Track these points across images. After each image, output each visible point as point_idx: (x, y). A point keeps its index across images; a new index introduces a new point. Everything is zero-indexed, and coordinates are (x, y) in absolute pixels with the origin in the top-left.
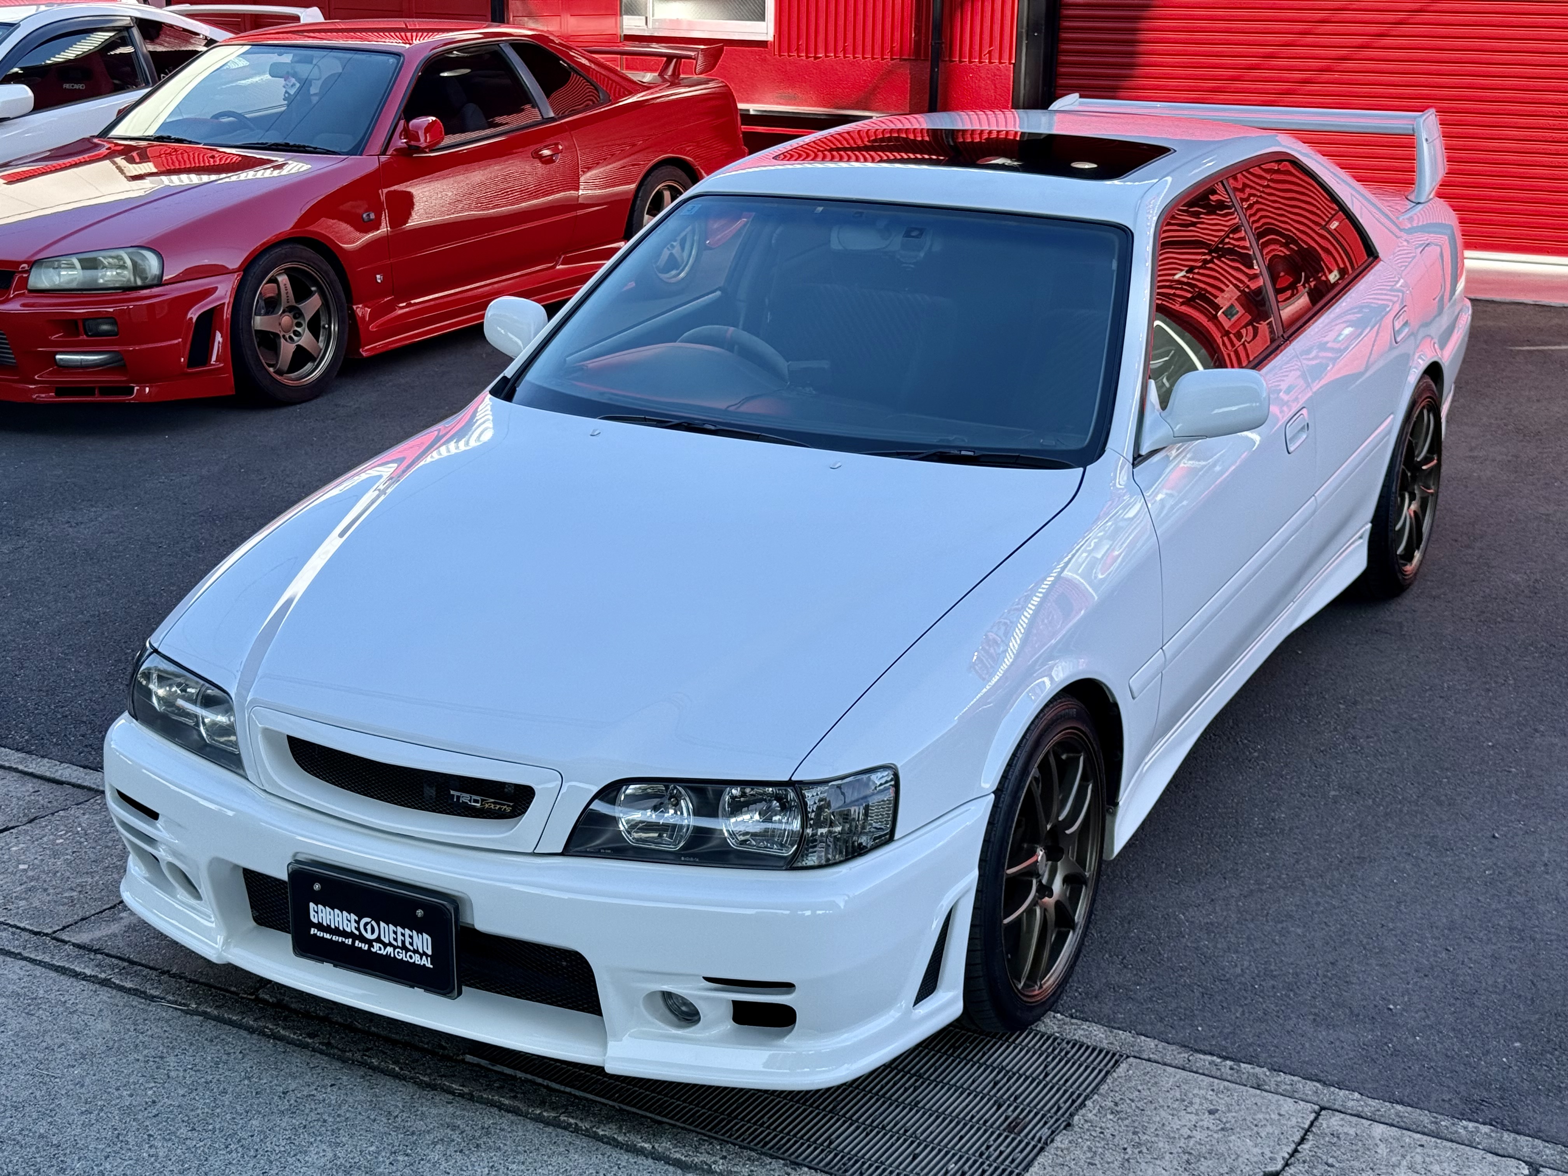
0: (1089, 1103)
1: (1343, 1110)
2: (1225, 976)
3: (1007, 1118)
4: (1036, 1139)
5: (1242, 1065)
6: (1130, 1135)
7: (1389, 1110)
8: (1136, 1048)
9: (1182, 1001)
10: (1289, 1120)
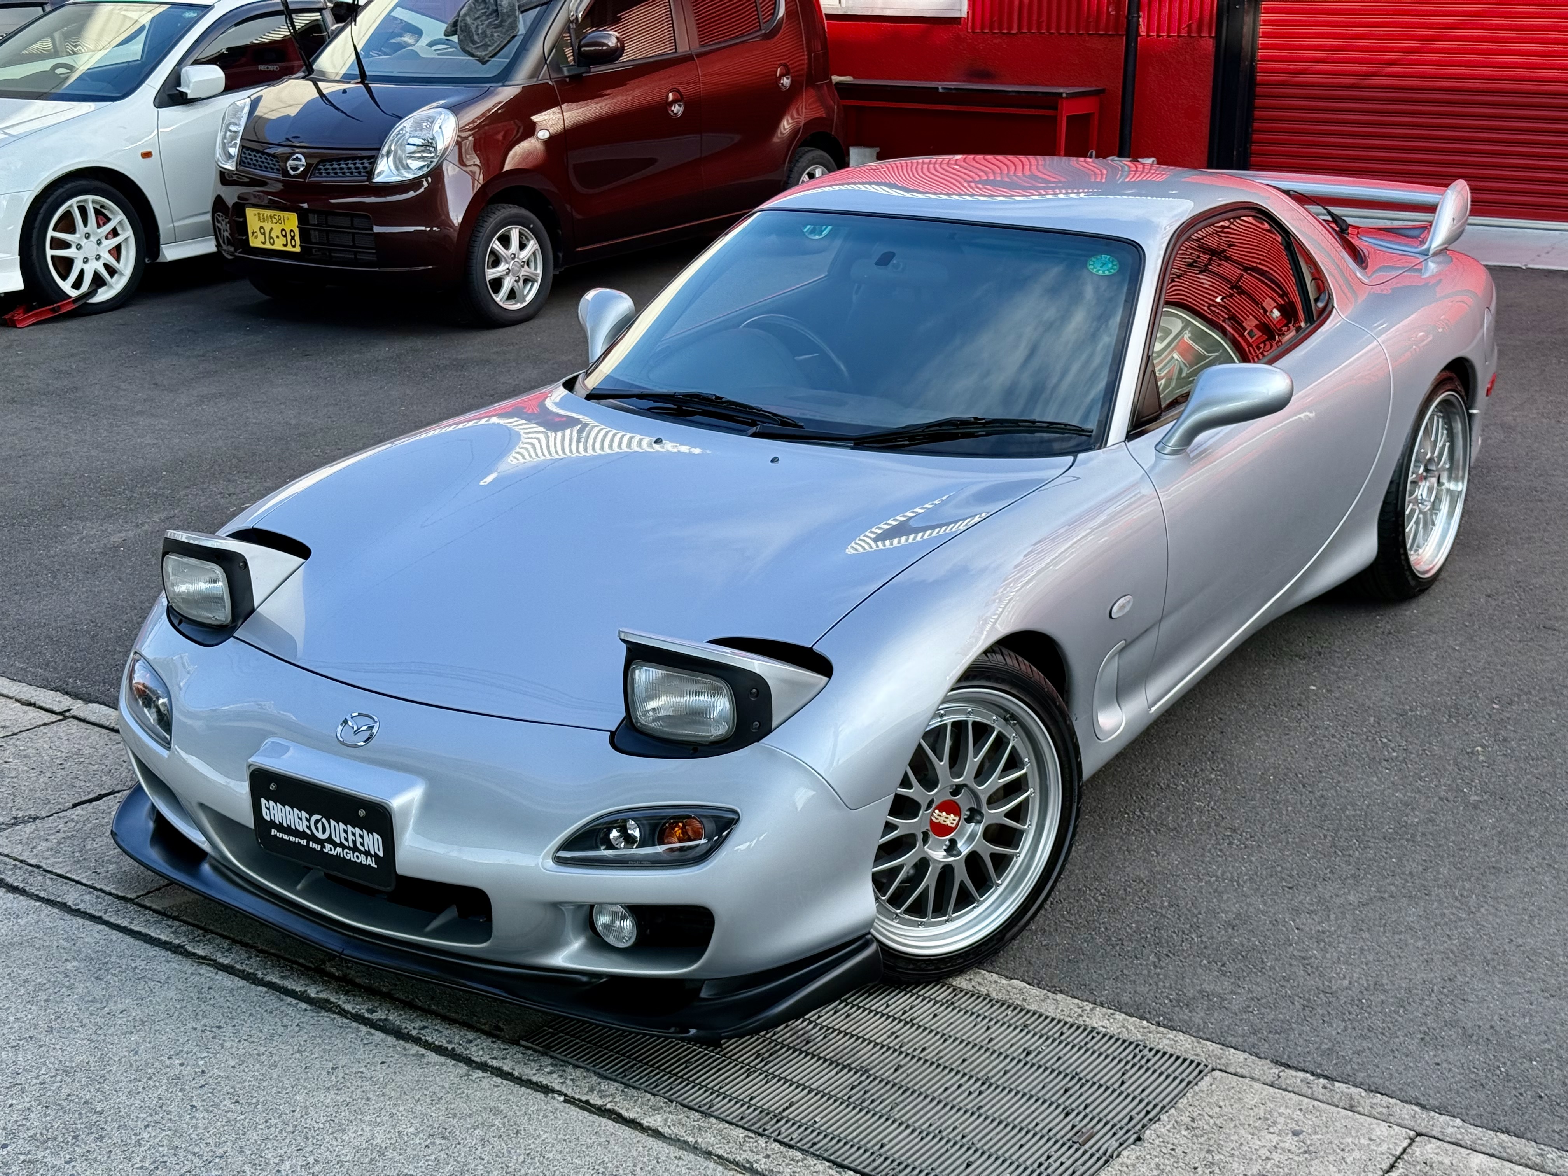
0: (1164, 1117)
1: (1441, 1137)
2: (1330, 988)
3: (1073, 1127)
4: (1101, 1152)
5: (1336, 1084)
6: (1203, 1154)
7: (1493, 1139)
8: (1223, 1061)
9: (1281, 1013)
10: (1379, 1145)
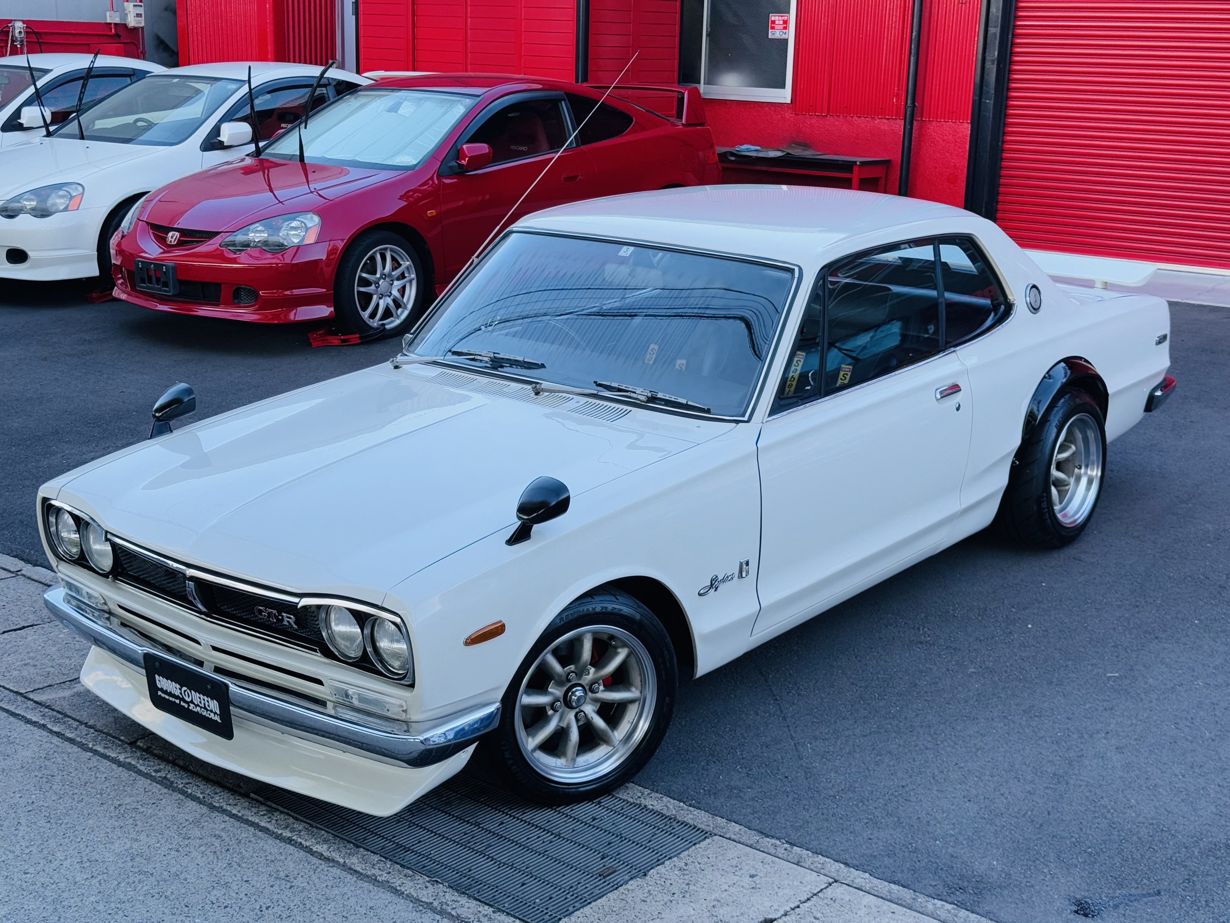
0: (667, 863)
1: (851, 884)
2: (818, 788)
3: (604, 866)
4: (615, 883)
5: (795, 848)
6: (684, 885)
7: (885, 887)
8: (724, 830)
9: (777, 802)
10: (806, 886)
